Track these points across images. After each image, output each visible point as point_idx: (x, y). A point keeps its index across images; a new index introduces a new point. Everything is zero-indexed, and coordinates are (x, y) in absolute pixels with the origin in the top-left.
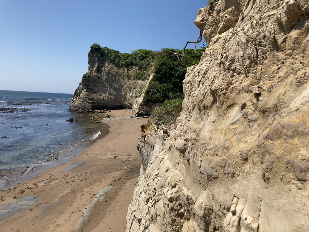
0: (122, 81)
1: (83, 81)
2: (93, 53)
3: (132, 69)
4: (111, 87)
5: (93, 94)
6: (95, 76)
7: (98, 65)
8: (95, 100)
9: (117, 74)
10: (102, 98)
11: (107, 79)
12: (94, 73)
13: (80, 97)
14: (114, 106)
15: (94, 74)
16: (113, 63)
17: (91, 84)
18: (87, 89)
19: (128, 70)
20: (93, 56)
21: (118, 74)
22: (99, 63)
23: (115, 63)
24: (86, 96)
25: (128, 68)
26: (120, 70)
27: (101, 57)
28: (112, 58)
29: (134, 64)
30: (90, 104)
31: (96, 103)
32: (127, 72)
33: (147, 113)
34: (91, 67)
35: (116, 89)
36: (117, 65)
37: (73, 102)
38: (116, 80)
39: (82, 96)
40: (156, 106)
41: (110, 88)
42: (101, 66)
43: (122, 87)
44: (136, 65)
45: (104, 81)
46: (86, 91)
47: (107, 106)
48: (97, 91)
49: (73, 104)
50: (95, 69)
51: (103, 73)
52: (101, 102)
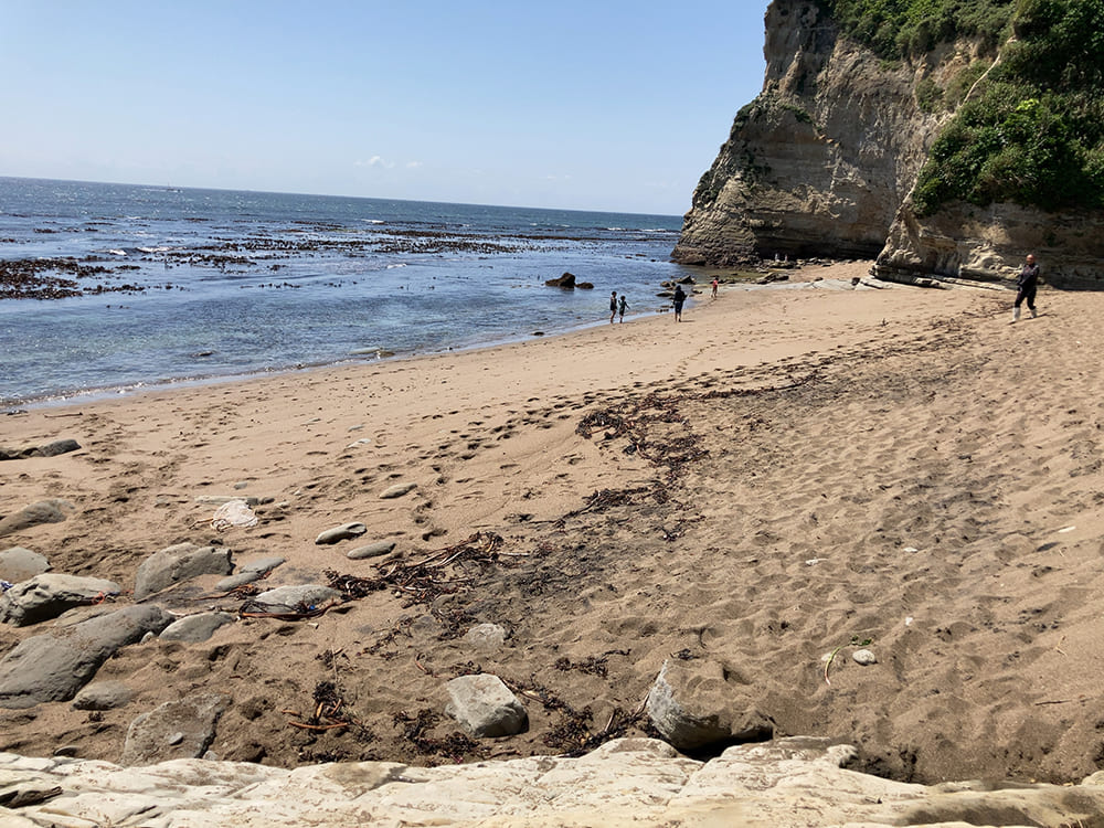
0: (898, 123)
1: (733, 136)
2: (787, 7)
3: (950, 58)
4: (850, 157)
5: (768, 189)
6: (785, 109)
7: (801, 62)
8: (776, 218)
9: (878, 94)
10: (805, 207)
11: (831, 120)
12: (785, 99)
13: (716, 205)
14: (858, 242)
15: (784, 101)
16: (868, 43)
17: (768, 147)
18: (747, 170)
19: (931, 66)
20: (783, 23)
21: (884, 94)
22: (806, 49)
23: (877, 42)
24: (740, 198)
25: (934, 54)
26: (895, 70)
27: (818, 21)
28: (864, 21)
29: (961, 29)
30: (751, 234)
31: (778, 228)
32: (925, 76)
33: (935, 265)
34: (775, 71)
35: (867, 166)
36: (885, 50)
37: (688, 227)
38: (868, 124)
39: (723, 198)
40: (987, 223)
41: (844, 159)
42: (814, 63)
43: (898, 152)
44: (971, 32)
45: (819, 130)
46: (742, 179)
47: (826, 245)
48: (789, 178)
49: (687, 232)
50: (787, 78)
51: (818, 96)
52: (803, 223)
